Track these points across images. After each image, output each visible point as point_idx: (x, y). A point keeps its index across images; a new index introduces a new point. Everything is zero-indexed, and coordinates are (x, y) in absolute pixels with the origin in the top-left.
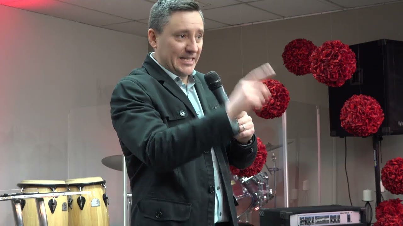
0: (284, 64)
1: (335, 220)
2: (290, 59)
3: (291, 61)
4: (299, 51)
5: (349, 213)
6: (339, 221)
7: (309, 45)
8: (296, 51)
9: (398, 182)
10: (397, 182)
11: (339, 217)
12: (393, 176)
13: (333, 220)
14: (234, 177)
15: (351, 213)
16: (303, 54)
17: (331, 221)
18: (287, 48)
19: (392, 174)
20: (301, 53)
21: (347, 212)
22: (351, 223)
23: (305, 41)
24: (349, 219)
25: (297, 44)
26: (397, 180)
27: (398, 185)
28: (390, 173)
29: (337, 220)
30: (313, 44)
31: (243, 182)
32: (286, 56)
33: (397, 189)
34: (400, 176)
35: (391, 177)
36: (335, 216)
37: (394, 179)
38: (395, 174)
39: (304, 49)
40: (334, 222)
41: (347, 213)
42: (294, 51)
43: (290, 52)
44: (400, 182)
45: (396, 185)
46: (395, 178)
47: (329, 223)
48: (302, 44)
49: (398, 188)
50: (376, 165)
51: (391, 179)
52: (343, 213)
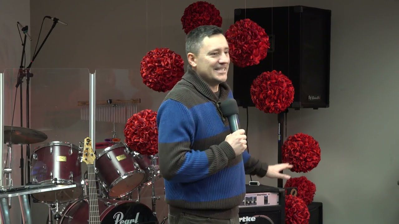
0: (183, 29)
1: (251, 202)
2: (189, 25)
3: (190, 26)
4: (200, 16)
5: (266, 194)
6: (255, 203)
7: (211, 10)
8: (197, 16)
9: (303, 160)
10: (301, 160)
11: (255, 198)
12: (298, 153)
13: (248, 202)
14: (125, 151)
15: (269, 194)
16: (205, 20)
17: (247, 202)
18: (187, 11)
19: (297, 151)
20: (202, 18)
21: (265, 193)
22: (268, 205)
23: (206, 5)
24: (266, 201)
25: (198, 8)
26: (301, 158)
27: (301, 164)
28: (294, 150)
29: (252, 202)
30: (216, 8)
31: (134, 156)
32: (186, 21)
33: (300, 167)
34: (305, 154)
35: (296, 154)
36: (251, 198)
37: (299, 157)
38: (300, 152)
39: (205, 14)
40: (249, 204)
41: (264, 195)
42: (194, 16)
43: (190, 17)
44: (304, 161)
45: (300, 163)
46: (300, 155)
47: (244, 205)
48: (203, 8)
49: (302, 166)
50: (279, 139)
51: (295, 157)
52: (260, 195)
